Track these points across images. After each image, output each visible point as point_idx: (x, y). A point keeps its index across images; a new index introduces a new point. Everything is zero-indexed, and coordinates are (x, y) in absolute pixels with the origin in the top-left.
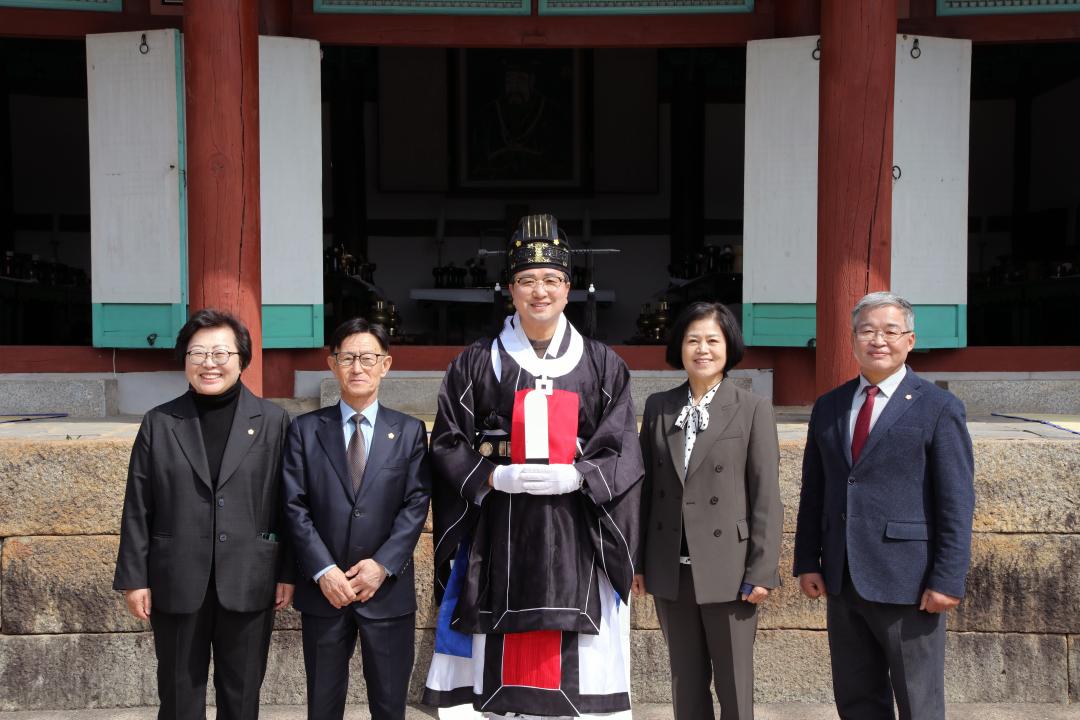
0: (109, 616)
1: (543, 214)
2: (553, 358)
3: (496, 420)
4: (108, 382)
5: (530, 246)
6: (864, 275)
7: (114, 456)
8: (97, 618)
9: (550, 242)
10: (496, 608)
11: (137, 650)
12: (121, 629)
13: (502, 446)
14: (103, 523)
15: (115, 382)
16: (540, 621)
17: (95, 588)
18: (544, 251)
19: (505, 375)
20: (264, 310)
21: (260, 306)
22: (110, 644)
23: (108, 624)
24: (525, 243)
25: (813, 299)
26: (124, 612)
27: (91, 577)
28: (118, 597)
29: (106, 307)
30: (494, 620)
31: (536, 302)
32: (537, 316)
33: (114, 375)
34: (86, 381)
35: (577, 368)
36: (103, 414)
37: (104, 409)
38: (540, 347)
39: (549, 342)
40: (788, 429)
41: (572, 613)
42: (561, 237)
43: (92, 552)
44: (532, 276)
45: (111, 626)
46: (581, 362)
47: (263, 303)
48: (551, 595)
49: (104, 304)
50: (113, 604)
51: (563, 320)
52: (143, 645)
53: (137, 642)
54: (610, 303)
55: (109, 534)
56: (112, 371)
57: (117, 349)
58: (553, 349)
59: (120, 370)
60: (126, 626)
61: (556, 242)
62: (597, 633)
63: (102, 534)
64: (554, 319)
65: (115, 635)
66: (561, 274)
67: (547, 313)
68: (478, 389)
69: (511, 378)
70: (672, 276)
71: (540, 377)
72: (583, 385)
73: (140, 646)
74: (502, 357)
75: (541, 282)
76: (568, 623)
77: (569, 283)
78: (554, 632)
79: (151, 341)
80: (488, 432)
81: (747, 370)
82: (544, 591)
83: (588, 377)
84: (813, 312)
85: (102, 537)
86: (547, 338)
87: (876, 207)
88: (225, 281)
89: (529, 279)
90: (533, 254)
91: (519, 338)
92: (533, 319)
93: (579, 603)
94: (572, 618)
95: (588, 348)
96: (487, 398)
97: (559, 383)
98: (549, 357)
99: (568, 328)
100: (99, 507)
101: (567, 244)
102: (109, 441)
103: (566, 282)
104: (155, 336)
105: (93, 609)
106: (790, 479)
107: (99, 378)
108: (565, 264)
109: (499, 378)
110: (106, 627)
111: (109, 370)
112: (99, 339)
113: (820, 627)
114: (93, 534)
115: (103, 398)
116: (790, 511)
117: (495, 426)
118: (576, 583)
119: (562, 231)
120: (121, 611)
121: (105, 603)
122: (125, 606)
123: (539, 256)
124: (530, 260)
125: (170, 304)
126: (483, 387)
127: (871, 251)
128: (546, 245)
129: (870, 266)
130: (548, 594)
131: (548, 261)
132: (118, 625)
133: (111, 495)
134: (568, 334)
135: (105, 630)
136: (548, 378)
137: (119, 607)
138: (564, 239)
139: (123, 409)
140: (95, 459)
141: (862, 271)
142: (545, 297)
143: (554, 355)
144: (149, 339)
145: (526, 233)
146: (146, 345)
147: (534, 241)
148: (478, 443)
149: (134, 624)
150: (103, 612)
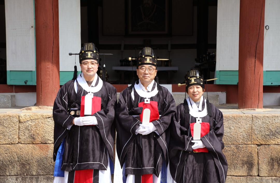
0: (7, 171)
1: (91, 43)
2: (93, 87)
3: (75, 105)
4: (12, 96)
5: (87, 52)
6: (254, 61)
7: (9, 119)
8: (3, 171)
9: (93, 52)
10: (74, 163)
11: (16, 181)
12: (11, 175)
13: (77, 112)
14: (6, 141)
15: (14, 96)
16: (88, 166)
17: (2, 162)
18: (91, 54)
19: (79, 91)
20: (60, 73)
21: (59, 71)
22: (7, 180)
23: (7, 173)
24: (85, 52)
25: (238, 69)
26: (12, 169)
27: (1, 158)
28: (10, 165)
29: (11, 72)
30: (73, 166)
31: (89, 70)
32: (89, 74)
33: (14, 94)
34: (5, 96)
35: (101, 90)
36: (10, 106)
37: (10, 105)
38: (89, 83)
39: (92, 82)
40: (228, 111)
41: (98, 164)
42: (96, 50)
43: (2, 150)
44: (87, 62)
45: (8, 174)
46: (102, 88)
47: (60, 71)
48: (91, 159)
49: (10, 71)
50: (9, 167)
51: (96, 75)
52: (18, 180)
53: (16, 179)
54: (176, 71)
55: (8, 144)
56: (13, 92)
57: (15, 85)
58: (93, 84)
59: (16, 92)
60: (13, 174)
61: (95, 52)
62: (106, 170)
63: (5, 144)
64: (94, 75)
65: (9, 177)
66: (96, 61)
67: (91, 73)
68: (69, 95)
69: (80, 92)
70: (196, 62)
71: (89, 92)
72: (102, 95)
73: (17, 180)
74: (78, 86)
75: (90, 64)
76: (96, 167)
77: (98, 64)
78: (91, 170)
79: (26, 83)
80: (72, 109)
81: (217, 92)
82: (89, 157)
83: (104, 93)
84: (237, 73)
85: (5, 145)
86: (91, 81)
87: (258, 39)
88: (48, 63)
89: (86, 63)
90: (88, 55)
91: (83, 80)
92: (88, 75)
93: (100, 161)
94: (98, 165)
95: (104, 84)
96: (72, 98)
97: (95, 94)
98: (92, 86)
99: (98, 78)
100: (4, 135)
101: (98, 52)
102: (8, 114)
103: (97, 64)
104: (27, 81)
105: (2, 168)
106: (227, 127)
107: (9, 94)
108: (97, 58)
109: (76, 92)
110: (6, 174)
111: (12, 92)
112: (9, 82)
113: (237, 175)
114: (2, 144)
115: (10, 101)
116: (227, 137)
117: (75, 107)
118: (99, 154)
119: (96, 48)
120: (11, 169)
121: (6, 166)
122: (12, 167)
123: (89, 56)
124: (87, 57)
125: (32, 71)
126: (71, 94)
127: (257, 53)
128: (91, 52)
129: (256, 58)
130: (91, 158)
131: (92, 57)
132: (10, 174)
133: (8, 132)
134: (98, 80)
135: (6, 175)
136: (92, 93)
137: (11, 168)
138: (97, 51)
139: (17, 105)
140: (3, 120)
141: (253, 60)
142: (91, 68)
143: (94, 86)
144: (25, 82)
145: (86, 48)
146: (24, 84)
147: (88, 51)
148: (70, 111)
149: (15, 173)
150: (5, 169)
